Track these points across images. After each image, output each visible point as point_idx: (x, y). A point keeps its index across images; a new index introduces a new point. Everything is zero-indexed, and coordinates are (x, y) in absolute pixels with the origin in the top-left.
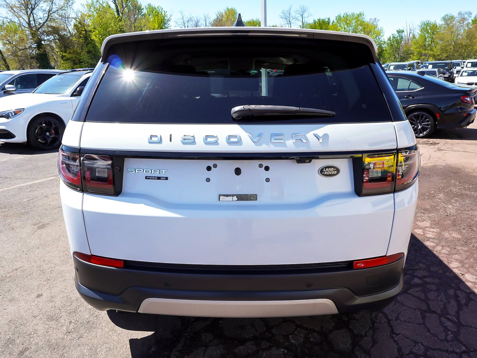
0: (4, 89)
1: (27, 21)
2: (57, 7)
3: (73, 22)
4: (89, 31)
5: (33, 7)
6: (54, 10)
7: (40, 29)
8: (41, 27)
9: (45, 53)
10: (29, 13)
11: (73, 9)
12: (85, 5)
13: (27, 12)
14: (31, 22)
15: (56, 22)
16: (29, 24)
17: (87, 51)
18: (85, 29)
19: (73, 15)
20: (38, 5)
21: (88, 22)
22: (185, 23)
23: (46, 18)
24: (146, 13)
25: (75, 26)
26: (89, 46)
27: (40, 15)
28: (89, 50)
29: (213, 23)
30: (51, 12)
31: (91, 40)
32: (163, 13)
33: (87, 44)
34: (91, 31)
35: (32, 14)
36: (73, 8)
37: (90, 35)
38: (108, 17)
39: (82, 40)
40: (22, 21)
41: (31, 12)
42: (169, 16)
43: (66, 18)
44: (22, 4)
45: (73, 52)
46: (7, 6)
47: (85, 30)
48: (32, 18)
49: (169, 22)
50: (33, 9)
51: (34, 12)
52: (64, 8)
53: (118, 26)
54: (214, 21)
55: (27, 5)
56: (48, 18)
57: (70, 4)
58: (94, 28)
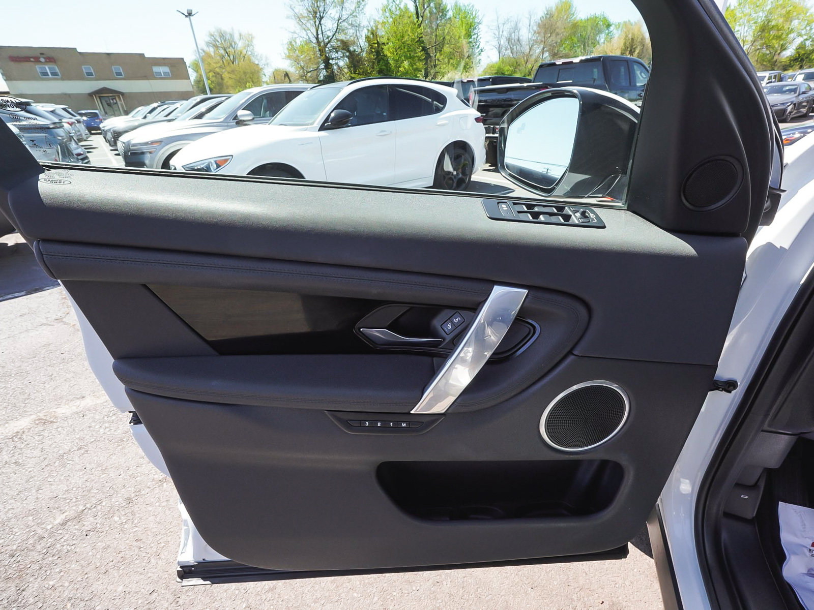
0: (236, 117)
1: (315, 34)
2: (347, 13)
3: (364, 32)
4: (382, 44)
5: (322, 15)
6: (344, 17)
7: (329, 45)
8: (329, 42)
9: (333, 75)
11: (365, 14)
12: (380, 9)
13: (315, 22)
14: (319, 36)
15: (346, 34)
16: (317, 38)
17: (379, 71)
18: (377, 41)
19: (364, 23)
20: (327, 12)
21: (381, 32)
22: (500, 26)
23: (335, 29)
24: (452, 15)
25: (367, 37)
26: (381, 63)
27: (329, 25)
28: (381, 69)
29: (540, 21)
30: (340, 21)
31: (384, 56)
32: (474, 13)
33: (379, 62)
34: (384, 44)
36: (365, 12)
37: (383, 49)
38: (405, 21)
39: (374, 55)
40: (310, 35)
41: (320, 23)
42: (480, 18)
43: (358, 27)
44: (310, 12)
45: (363, 72)
46: (294, 16)
47: (378, 43)
48: (321, 30)
49: (480, 26)
50: (321, 18)
51: (323, 21)
52: (354, 14)
53: (416, 34)
54: (542, 19)
55: (316, 13)
56: (337, 28)
57: (361, 7)
58: (388, 39)
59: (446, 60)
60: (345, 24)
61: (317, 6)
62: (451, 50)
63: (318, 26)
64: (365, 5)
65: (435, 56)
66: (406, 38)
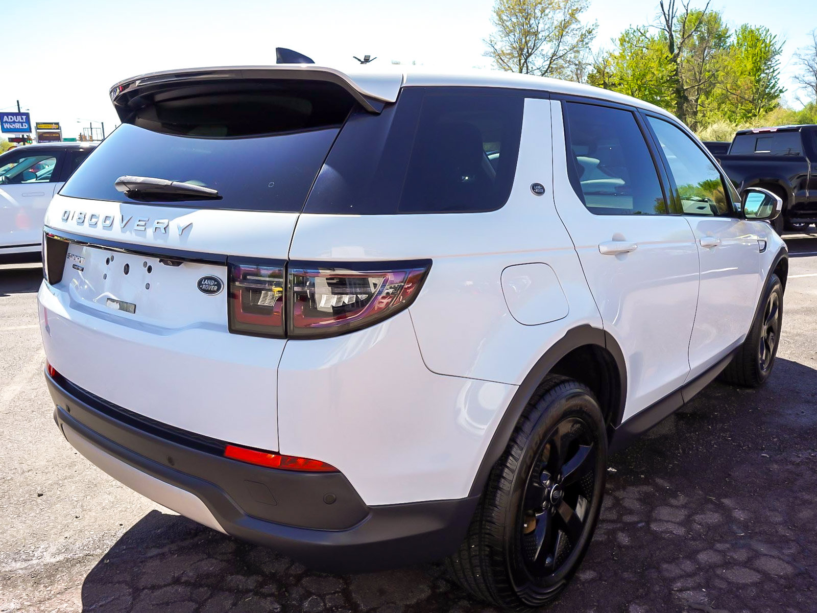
2: (565, 48)
3: (588, 71)
4: (612, 84)
5: (530, 52)
6: (561, 53)
10: (522, 61)
13: (520, 60)
18: (605, 81)
19: (589, 60)
20: (537, 48)
21: (612, 71)
23: (547, 67)
24: (735, 42)
25: (591, 77)
30: (555, 57)
32: (767, 40)
35: (525, 64)
36: (590, 47)
41: (526, 61)
42: (778, 45)
44: (515, 48)
46: (494, 53)
47: (605, 83)
48: (526, 68)
49: (777, 57)
50: (529, 55)
51: (530, 59)
52: (575, 49)
55: (522, 50)
56: (549, 67)
57: (586, 40)
58: (622, 79)
59: (715, 104)
60: (561, 62)
61: (526, 42)
62: (724, 92)
63: (523, 65)
64: (591, 39)
65: (697, 99)
66: (648, 77)
